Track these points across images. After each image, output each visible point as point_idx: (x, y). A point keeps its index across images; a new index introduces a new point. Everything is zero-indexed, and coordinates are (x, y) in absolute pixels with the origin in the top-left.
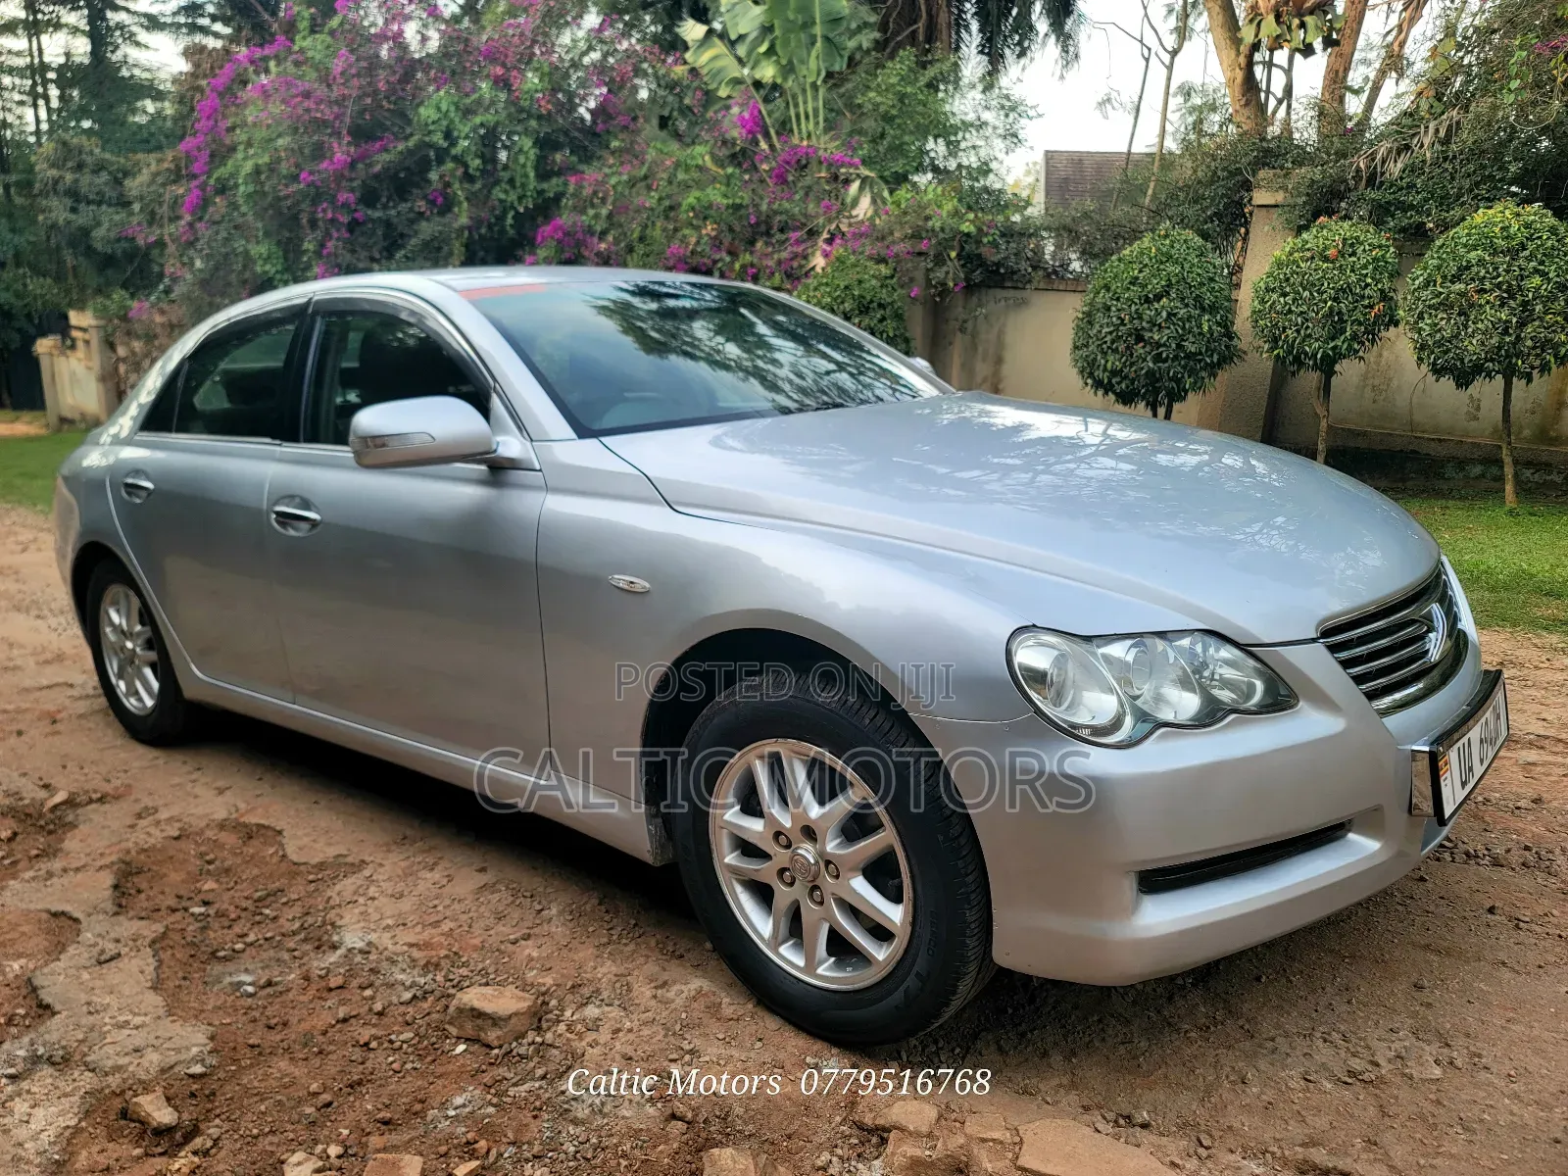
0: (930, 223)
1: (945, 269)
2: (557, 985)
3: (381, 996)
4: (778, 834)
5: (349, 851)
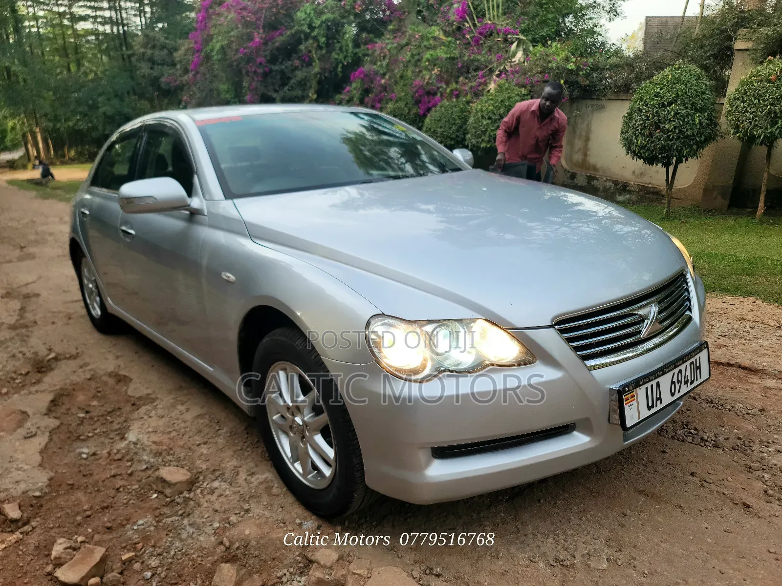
0: (550, 65)
2: (207, 469)
3: (134, 466)
4: (288, 408)
5: (154, 392)
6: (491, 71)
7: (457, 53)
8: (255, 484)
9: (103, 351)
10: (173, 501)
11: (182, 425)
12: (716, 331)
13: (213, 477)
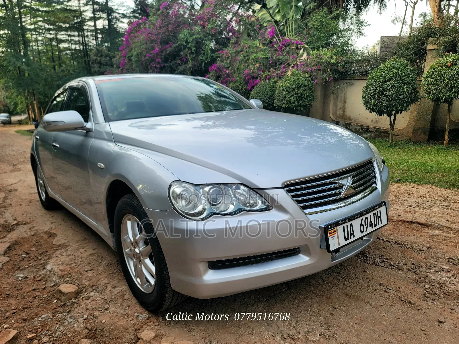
0: (321, 60)
1: (326, 74)
2: (89, 285)
3: (47, 284)
4: (132, 244)
5: (68, 242)
6: (289, 65)
7: (269, 55)
8: (116, 293)
9: (45, 219)
10: (65, 304)
11: (80, 260)
12: (406, 204)
13: (91, 290)
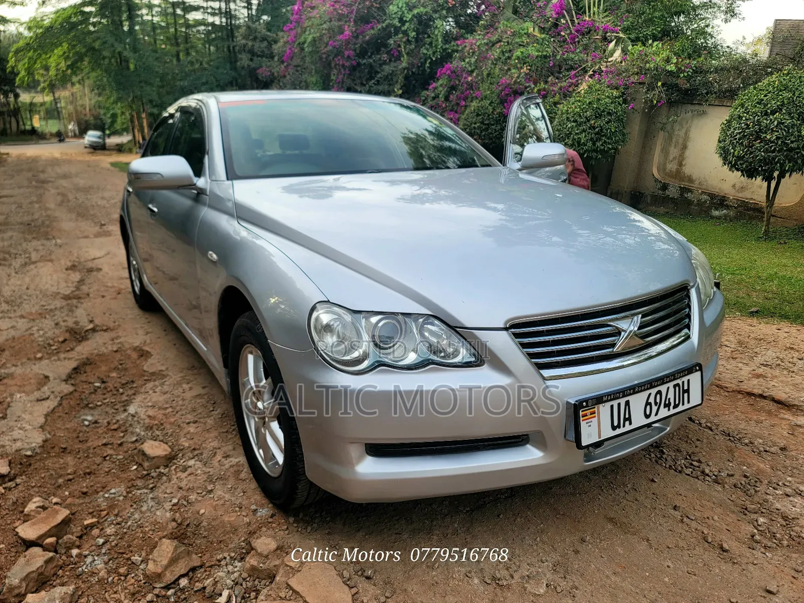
0: (648, 65)
1: (654, 92)
2: (189, 447)
3: (126, 437)
4: (254, 393)
5: (167, 369)
6: (585, 71)
7: (549, 51)
8: (227, 466)
10: (148, 474)
11: (180, 402)
12: (759, 359)
13: (191, 456)
